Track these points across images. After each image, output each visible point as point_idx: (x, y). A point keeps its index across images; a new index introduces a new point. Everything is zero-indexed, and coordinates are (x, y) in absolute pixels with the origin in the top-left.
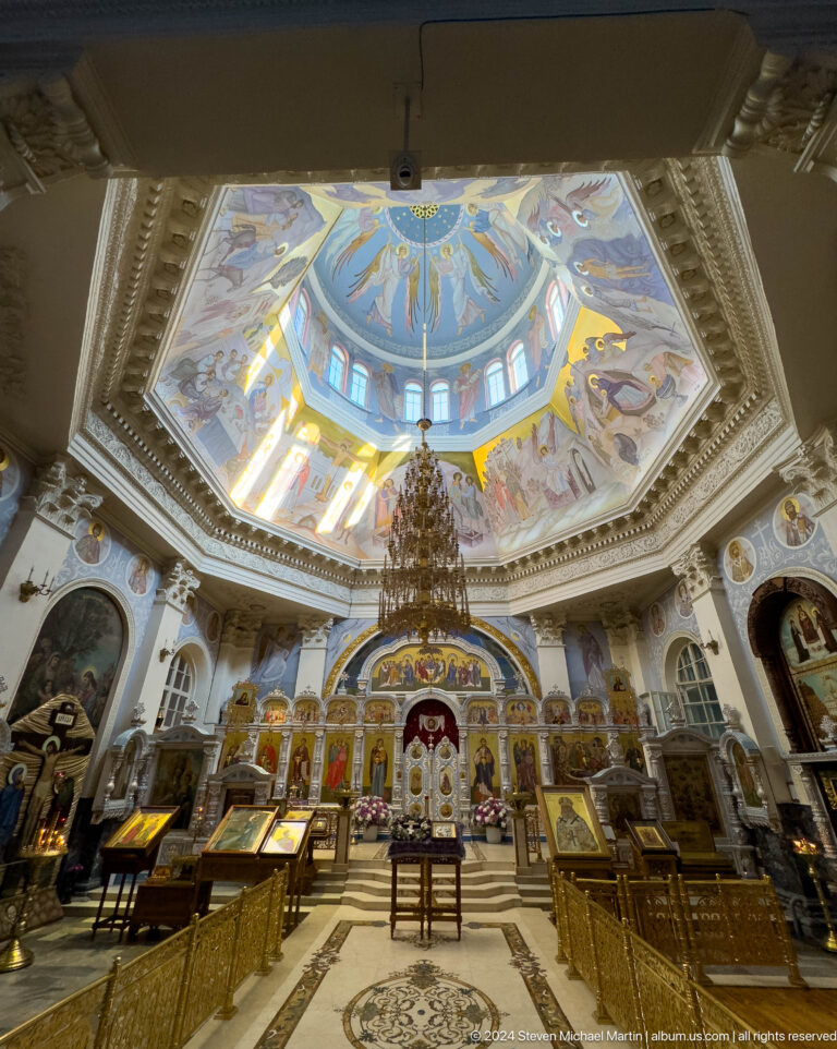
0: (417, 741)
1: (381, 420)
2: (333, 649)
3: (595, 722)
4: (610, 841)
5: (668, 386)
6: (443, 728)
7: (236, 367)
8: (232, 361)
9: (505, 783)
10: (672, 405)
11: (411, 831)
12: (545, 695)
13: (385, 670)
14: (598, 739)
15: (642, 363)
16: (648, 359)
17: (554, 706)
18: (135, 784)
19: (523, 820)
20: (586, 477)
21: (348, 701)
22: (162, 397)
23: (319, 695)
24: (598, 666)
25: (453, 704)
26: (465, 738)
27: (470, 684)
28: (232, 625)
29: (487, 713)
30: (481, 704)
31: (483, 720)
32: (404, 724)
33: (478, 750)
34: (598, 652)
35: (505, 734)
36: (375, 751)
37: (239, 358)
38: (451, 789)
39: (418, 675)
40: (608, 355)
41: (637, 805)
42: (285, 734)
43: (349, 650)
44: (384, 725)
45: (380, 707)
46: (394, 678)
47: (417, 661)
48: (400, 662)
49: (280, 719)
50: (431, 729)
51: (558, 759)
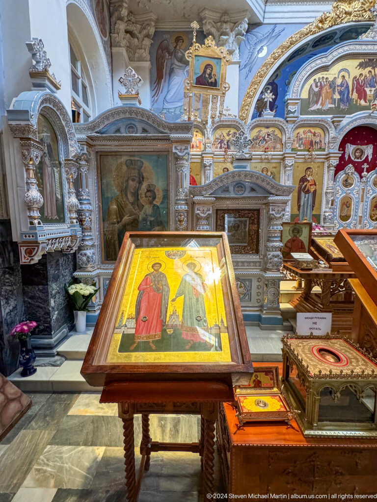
0: (350, 168)
2: (247, 64)
6: (370, 158)
13: (316, 90)
18: (74, 200)
28: (121, 19)
36: (303, 180)
39: (355, 96)
42: (207, 162)
44: (314, 153)
45: (309, 134)
46: (326, 99)
47: (355, 77)
48: (335, 78)
49: (197, 147)
50: (358, 158)
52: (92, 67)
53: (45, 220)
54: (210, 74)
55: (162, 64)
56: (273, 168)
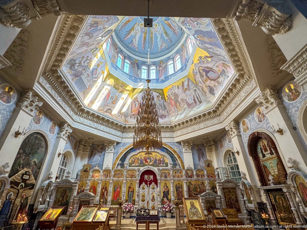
1: (134, 78)
2: (116, 153)
3: (202, 177)
4: (206, 215)
5: (223, 72)
7: (88, 61)
8: (87, 60)
9: (173, 198)
10: (224, 78)
11: (143, 213)
12: (186, 168)
13: (134, 160)
14: (203, 183)
15: (216, 65)
16: (217, 64)
17: (188, 172)
18: (48, 199)
19: (178, 209)
20: (199, 98)
21: (121, 170)
22: (64, 71)
23: (111, 168)
24: (203, 159)
25: (156, 171)
26: (160, 183)
27: (162, 165)
28: (82, 144)
29: (167, 175)
30: (165, 171)
31: (166, 177)
32: (139, 178)
33: (164, 187)
34: (203, 154)
35: (173, 181)
36: (130, 187)
37: (89, 59)
38: (155, 200)
39: (144, 162)
40: (205, 62)
41: (214, 204)
42: (99, 182)
43: (121, 153)
44: (133, 178)
45: (132, 173)
46: (136, 163)
47: (144, 157)
48: (139, 157)
49: (98, 177)
51: (190, 189)
53: (41, 204)
55: (93, 152)
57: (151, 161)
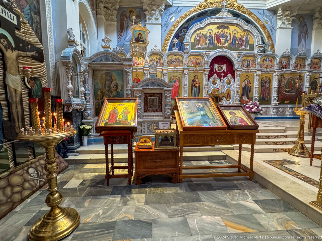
0: (215, 76)
6: (225, 71)
13: (198, 38)
14: (300, 76)
21: (178, 55)
24: (305, 41)
25: (235, 58)
27: (243, 47)
28: (101, 2)
29: (250, 63)
31: (248, 66)
32: (209, 67)
33: (245, 81)
34: (306, 33)
35: (259, 73)
36: (194, 81)
38: (230, 99)
39: (216, 42)
42: (146, 72)
43: (175, 26)
44: (198, 68)
45: (196, 59)
46: (202, 43)
47: (216, 33)
48: (206, 33)
49: (141, 64)
50: (220, 71)
51: (281, 85)
52: (87, 26)
53: (73, 96)
54: (141, 37)
55: (123, 23)
56: (179, 75)
57: (226, 41)
